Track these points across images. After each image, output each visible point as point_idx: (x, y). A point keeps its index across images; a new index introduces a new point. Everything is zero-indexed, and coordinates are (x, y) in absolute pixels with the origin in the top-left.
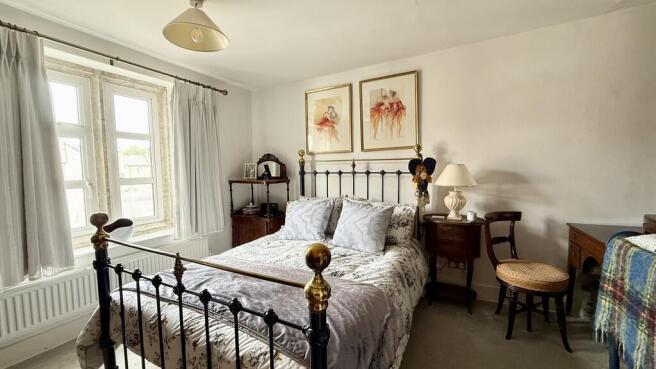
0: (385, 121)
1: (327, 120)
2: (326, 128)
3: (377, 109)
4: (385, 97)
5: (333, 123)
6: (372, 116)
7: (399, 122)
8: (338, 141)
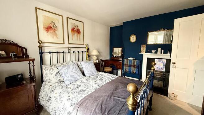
0: (76, 35)
1: (51, 27)
2: (51, 31)
3: (73, 30)
4: (75, 26)
5: (54, 30)
6: (72, 32)
7: (79, 36)
8: (58, 38)
